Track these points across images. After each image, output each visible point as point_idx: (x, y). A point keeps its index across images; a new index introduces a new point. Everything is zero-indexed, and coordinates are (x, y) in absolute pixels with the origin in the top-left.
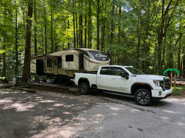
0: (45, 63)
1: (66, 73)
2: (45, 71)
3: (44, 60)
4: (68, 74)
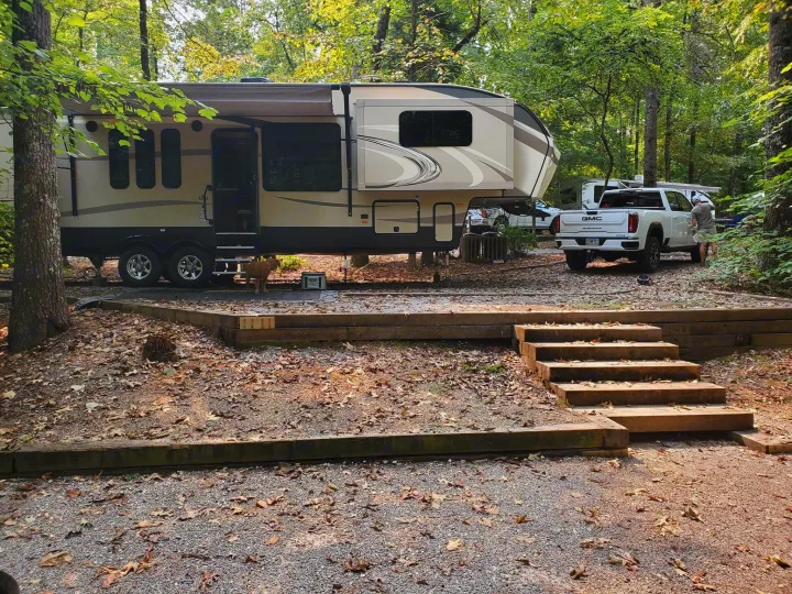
1: (350, 214)
2: (75, 212)
4: (370, 220)
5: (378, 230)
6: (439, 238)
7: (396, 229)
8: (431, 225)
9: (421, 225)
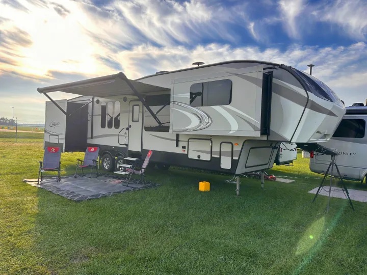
0: (92, 115)
1: (177, 145)
2: (92, 138)
3: (90, 105)
4: (186, 150)
5: (190, 157)
6: (223, 166)
7: (199, 157)
8: (219, 156)
9: (213, 156)
